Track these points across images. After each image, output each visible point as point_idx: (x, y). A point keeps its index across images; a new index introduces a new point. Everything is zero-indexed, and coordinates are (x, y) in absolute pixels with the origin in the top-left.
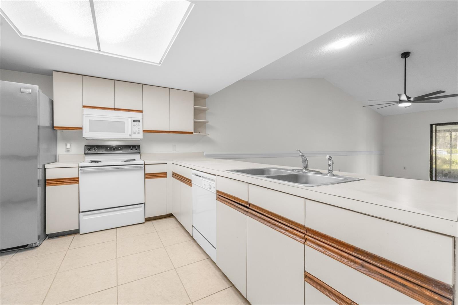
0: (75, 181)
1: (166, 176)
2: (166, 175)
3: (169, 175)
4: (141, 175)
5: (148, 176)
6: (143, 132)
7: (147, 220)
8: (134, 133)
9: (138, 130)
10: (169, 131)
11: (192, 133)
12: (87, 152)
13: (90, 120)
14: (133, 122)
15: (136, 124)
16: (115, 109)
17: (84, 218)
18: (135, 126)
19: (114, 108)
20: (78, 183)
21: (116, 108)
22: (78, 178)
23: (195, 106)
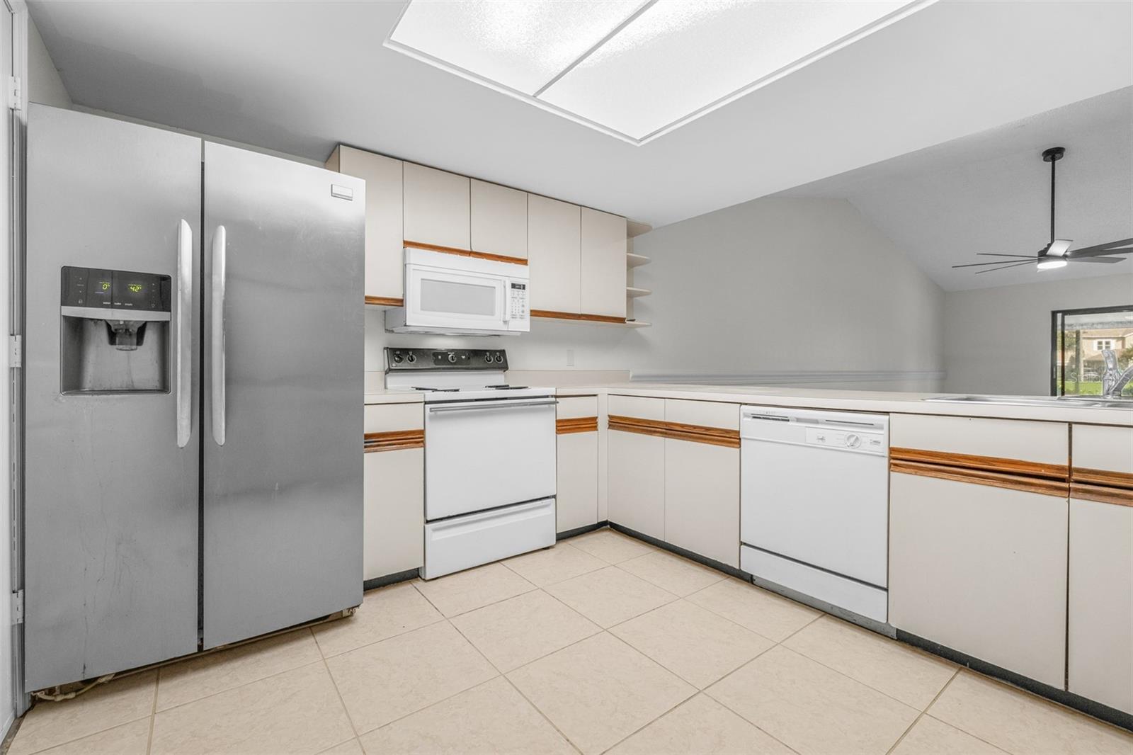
0: (415, 438)
1: (596, 427)
2: (596, 423)
3: (603, 423)
4: (546, 423)
5: (565, 426)
6: (531, 315)
7: (562, 537)
8: (514, 317)
9: (521, 309)
10: (580, 313)
11: (622, 320)
12: (394, 365)
13: (422, 279)
14: (512, 288)
15: (518, 295)
16: (470, 253)
17: (437, 536)
18: (516, 300)
19: (469, 250)
20: (422, 444)
21: (474, 250)
22: (422, 432)
23: (629, 254)
